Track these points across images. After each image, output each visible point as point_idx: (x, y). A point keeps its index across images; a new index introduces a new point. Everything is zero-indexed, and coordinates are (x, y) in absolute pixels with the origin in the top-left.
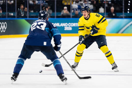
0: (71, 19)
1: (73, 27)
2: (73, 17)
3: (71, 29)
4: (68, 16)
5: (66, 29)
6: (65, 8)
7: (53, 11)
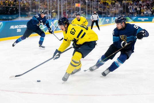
0: (144, 17)
1: (145, 20)
2: (145, 16)
3: (144, 20)
4: (143, 16)
5: (142, 20)
6: (142, 13)
7: (138, 14)
